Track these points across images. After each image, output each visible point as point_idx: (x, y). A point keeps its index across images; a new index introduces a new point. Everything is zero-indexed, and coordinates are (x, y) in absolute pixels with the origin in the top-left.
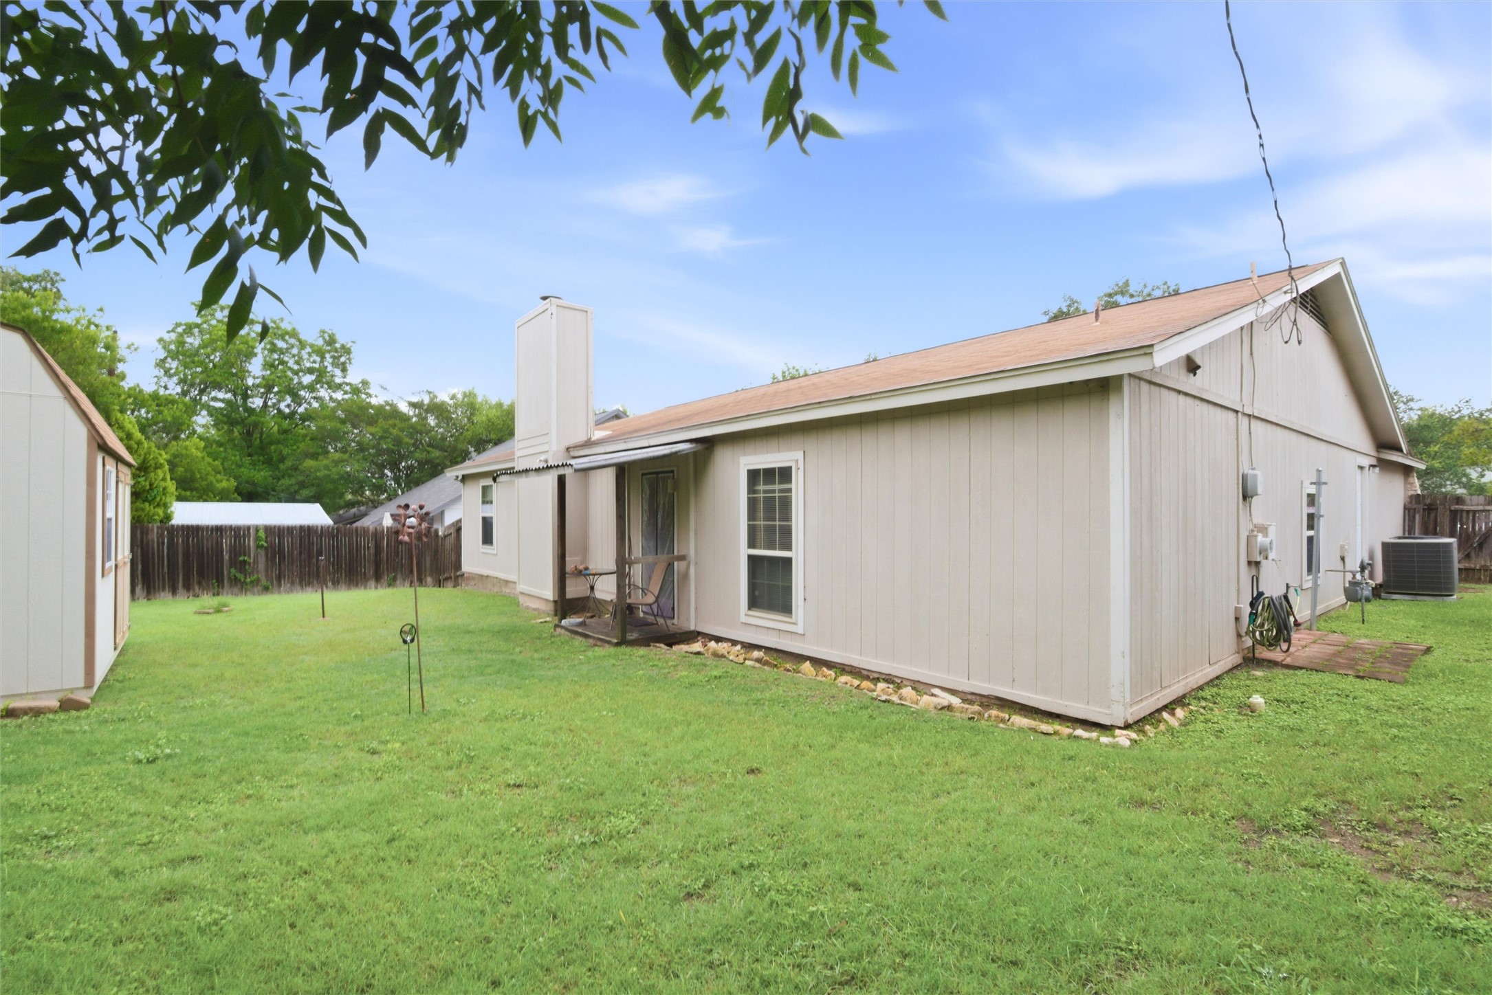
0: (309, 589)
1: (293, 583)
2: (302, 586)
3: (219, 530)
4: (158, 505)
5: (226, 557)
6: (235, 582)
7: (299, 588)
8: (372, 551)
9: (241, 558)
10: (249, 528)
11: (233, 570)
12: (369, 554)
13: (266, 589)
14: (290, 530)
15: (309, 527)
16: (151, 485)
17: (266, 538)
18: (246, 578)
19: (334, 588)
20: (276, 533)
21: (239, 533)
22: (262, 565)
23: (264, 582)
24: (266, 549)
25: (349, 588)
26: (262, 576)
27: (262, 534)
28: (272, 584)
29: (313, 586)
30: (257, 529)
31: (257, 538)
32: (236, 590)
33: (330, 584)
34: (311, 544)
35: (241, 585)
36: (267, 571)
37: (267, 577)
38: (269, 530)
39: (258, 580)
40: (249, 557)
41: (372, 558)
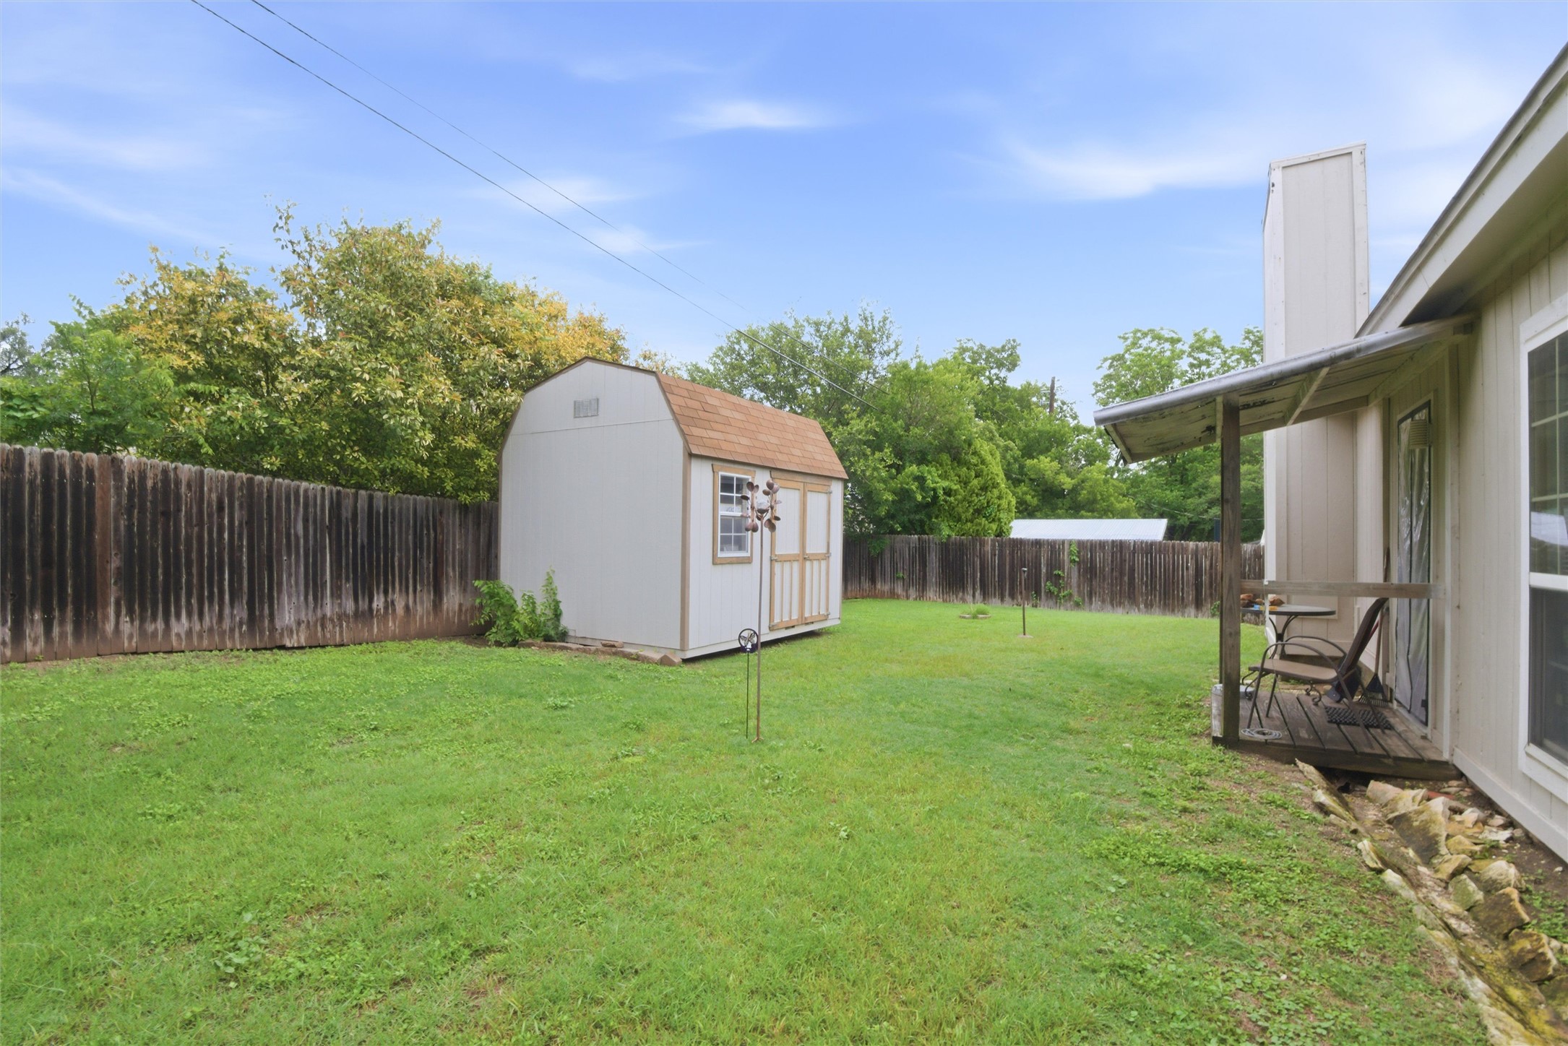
0: (1120, 610)
1: (1103, 601)
2: (1113, 605)
3: (1038, 543)
4: (994, 520)
5: (1044, 570)
6: (1050, 594)
7: (1110, 607)
8: (1191, 572)
9: (1056, 572)
10: (1063, 542)
11: (1048, 584)
12: (1188, 575)
13: (1078, 605)
14: (1102, 545)
15: (1121, 541)
16: (988, 502)
17: (1079, 552)
18: (1059, 592)
19: (1147, 612)
20: (1088, 549)
21: (1054, 547)
22: (1074, 580)
23: (1076, 598)
24: (1079, 563)
25: (1164, 614)
26: (1074, 591)
27: (1074, 548)
28: (1084, 600)
29: (1124, 608)
30: (1070, 543)
31: (1071, 553)
32: (1051, 603)
33: (1142, 606)
34: (1123, 561)
35: (1055, 598)
36: (1079, 586)
37: (1079, 592)
38: (1081, 544)
39: (1070, 595)
40: (1063, 572)
41: (1192, 580)
